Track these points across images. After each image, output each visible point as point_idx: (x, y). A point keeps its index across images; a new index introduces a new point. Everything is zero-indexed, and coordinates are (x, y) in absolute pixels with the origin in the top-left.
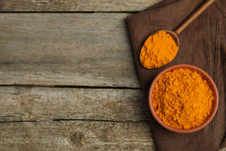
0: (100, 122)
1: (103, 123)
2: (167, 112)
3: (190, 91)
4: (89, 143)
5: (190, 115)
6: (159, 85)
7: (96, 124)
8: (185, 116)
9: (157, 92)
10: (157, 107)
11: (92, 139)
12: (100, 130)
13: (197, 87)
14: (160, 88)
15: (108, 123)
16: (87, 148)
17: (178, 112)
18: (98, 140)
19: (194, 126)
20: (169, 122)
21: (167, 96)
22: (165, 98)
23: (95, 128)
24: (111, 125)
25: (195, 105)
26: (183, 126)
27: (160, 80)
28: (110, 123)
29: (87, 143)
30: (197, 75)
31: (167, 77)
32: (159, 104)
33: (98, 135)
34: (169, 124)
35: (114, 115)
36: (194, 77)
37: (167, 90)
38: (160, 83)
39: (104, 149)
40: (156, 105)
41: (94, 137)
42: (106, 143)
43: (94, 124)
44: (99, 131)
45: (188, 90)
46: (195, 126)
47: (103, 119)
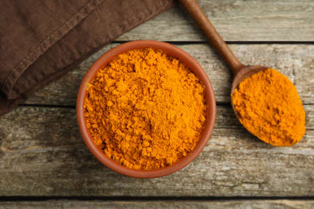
0: (37, 109)
1: (44, 110)
2: (126, 146)
3: (152, 90)
4: (17, 148)
5: (169, 136)
6: (92, 102)
7: (31, 113)
8: (161, 140)
9: (92, 115)
10: (104, 143)
11: (21, 142)
12: (38, 123)
13: (162, 78)
14: (97, 106)
15: (53, 109)
16: (13, 160)
17: (146, 137)
18: (34, 142)
19: (185, 154)
20: (137, 163)
21: (113, 117)
22: (112, 123)
23: (28, 120)
24: (58, 114)
25: (171, 114)
26: (165, 160)
27: (92, 91)
28: (57, 109)
29: (13, 149)
30: (155, 56)
31: (102, 80)
32: (105, 137)
33: (34, 135)
34: (137, 167)
35: (65, 94)
36: (151, 62)
37: (110, 104)
38: (92, 96)
39: (45, 160)
40: (100, 142)
41: (27, 137)
42: (50, 149)
43: (26, 113)
44: (36, 126)
45: (149, 89)
46: (188, 152)
47: (43, 102)
